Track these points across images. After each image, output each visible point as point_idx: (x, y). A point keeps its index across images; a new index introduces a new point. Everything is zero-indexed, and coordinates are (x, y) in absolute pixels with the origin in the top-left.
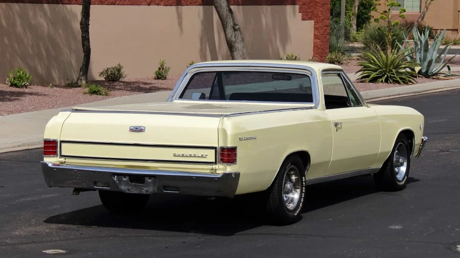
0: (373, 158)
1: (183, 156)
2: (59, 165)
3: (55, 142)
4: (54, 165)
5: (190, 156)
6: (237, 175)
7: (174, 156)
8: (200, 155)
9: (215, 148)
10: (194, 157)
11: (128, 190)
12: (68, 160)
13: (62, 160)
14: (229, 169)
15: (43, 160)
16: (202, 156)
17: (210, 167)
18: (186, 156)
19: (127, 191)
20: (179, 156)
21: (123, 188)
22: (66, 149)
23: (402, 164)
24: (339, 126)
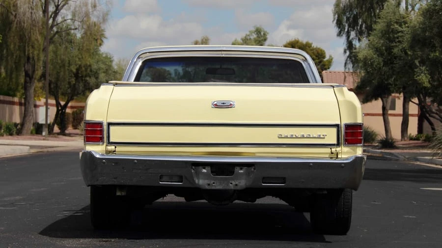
1: (292, 137)
3: (100, 124)
5: (303, 137)
7: (279, 138)
8: (316, 136)
9: (337, 126)
10: (307, 138)
12: (119, 149)
13: (111, 148)
16: (319, 137)
18: (297, 137)
19: (207, 187)
20: (286, 137)
21: (202, 182)
22: (117, 134)
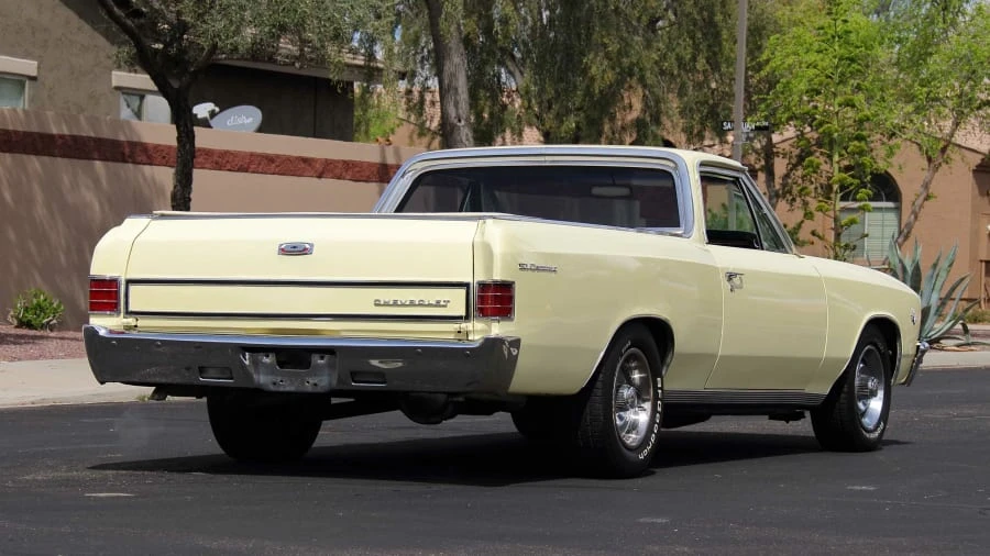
0: (810, 366)
1: (395, 304)
2: (123, 333)
3: (114, 282)
4: (111, 332)
5: (412, 304)
6: (516, 343)
7: (376, 305)
8: (434, 303)
9: (466, 285)
10: (420, 305)
11: (275, 384)
12: (143, 322)
13: (131, 321)
14: (497, 329)
15: (88, 322)
16: (438, 304)
17: (454, 327)
18: (403, 305)
19: (272, 388)
20: (386, 304)
21: (263, 379)
22: (140, 298)
23: (873, 394)
24: (736, 280)
